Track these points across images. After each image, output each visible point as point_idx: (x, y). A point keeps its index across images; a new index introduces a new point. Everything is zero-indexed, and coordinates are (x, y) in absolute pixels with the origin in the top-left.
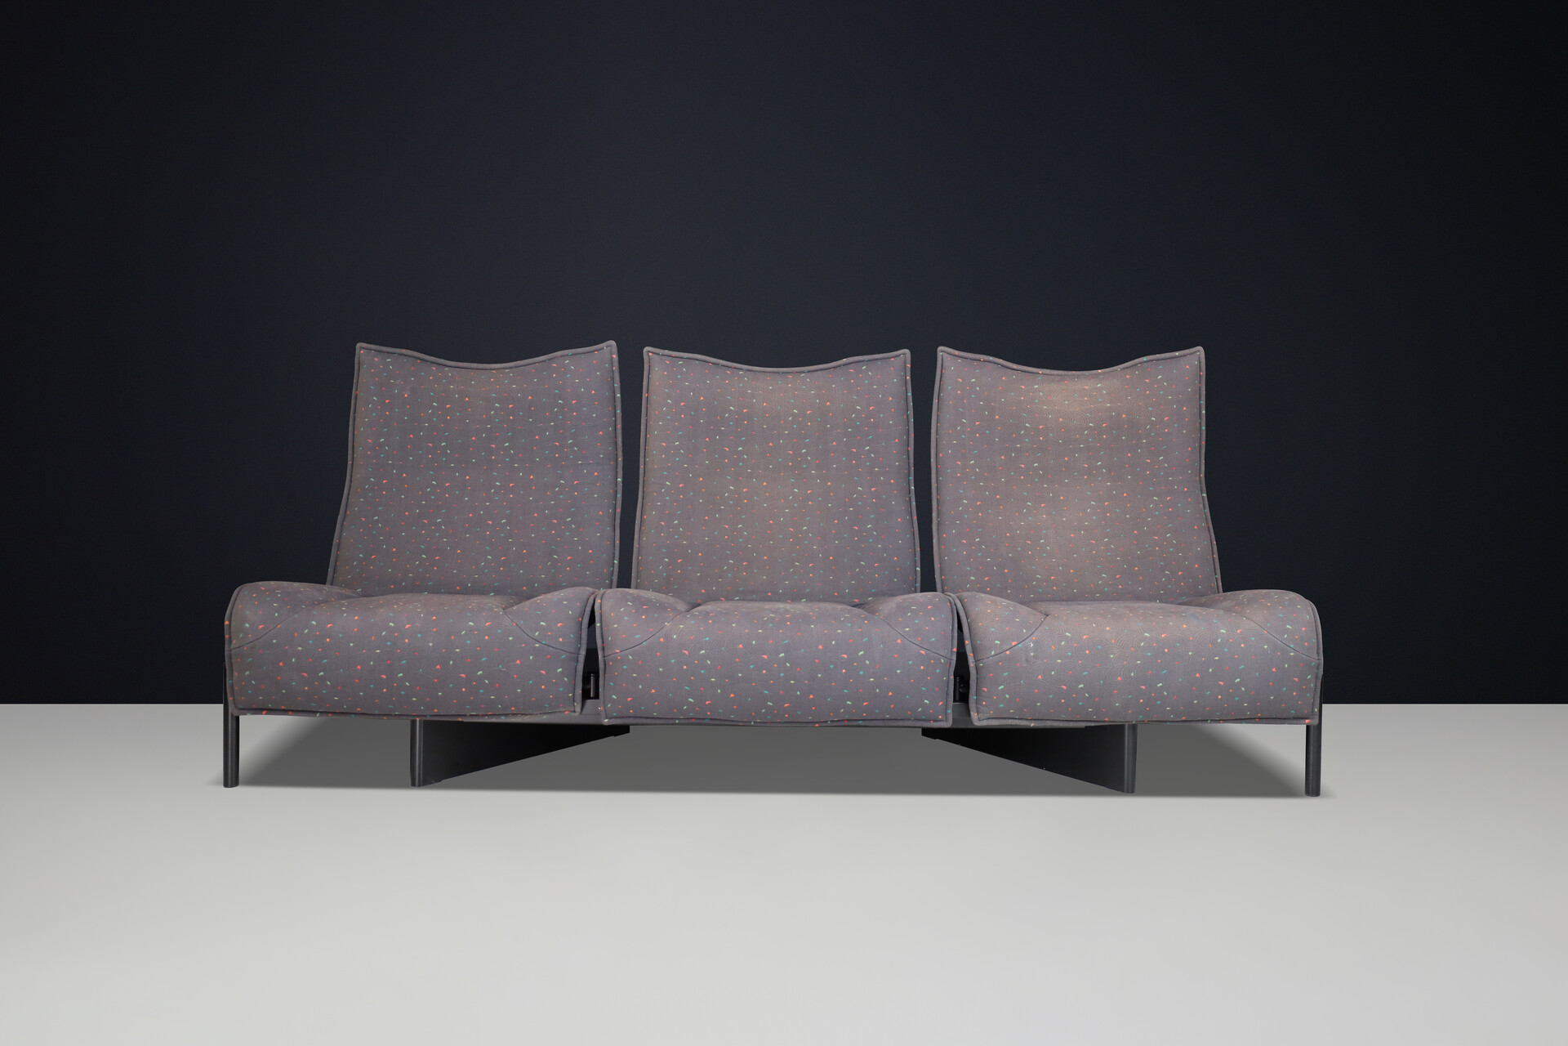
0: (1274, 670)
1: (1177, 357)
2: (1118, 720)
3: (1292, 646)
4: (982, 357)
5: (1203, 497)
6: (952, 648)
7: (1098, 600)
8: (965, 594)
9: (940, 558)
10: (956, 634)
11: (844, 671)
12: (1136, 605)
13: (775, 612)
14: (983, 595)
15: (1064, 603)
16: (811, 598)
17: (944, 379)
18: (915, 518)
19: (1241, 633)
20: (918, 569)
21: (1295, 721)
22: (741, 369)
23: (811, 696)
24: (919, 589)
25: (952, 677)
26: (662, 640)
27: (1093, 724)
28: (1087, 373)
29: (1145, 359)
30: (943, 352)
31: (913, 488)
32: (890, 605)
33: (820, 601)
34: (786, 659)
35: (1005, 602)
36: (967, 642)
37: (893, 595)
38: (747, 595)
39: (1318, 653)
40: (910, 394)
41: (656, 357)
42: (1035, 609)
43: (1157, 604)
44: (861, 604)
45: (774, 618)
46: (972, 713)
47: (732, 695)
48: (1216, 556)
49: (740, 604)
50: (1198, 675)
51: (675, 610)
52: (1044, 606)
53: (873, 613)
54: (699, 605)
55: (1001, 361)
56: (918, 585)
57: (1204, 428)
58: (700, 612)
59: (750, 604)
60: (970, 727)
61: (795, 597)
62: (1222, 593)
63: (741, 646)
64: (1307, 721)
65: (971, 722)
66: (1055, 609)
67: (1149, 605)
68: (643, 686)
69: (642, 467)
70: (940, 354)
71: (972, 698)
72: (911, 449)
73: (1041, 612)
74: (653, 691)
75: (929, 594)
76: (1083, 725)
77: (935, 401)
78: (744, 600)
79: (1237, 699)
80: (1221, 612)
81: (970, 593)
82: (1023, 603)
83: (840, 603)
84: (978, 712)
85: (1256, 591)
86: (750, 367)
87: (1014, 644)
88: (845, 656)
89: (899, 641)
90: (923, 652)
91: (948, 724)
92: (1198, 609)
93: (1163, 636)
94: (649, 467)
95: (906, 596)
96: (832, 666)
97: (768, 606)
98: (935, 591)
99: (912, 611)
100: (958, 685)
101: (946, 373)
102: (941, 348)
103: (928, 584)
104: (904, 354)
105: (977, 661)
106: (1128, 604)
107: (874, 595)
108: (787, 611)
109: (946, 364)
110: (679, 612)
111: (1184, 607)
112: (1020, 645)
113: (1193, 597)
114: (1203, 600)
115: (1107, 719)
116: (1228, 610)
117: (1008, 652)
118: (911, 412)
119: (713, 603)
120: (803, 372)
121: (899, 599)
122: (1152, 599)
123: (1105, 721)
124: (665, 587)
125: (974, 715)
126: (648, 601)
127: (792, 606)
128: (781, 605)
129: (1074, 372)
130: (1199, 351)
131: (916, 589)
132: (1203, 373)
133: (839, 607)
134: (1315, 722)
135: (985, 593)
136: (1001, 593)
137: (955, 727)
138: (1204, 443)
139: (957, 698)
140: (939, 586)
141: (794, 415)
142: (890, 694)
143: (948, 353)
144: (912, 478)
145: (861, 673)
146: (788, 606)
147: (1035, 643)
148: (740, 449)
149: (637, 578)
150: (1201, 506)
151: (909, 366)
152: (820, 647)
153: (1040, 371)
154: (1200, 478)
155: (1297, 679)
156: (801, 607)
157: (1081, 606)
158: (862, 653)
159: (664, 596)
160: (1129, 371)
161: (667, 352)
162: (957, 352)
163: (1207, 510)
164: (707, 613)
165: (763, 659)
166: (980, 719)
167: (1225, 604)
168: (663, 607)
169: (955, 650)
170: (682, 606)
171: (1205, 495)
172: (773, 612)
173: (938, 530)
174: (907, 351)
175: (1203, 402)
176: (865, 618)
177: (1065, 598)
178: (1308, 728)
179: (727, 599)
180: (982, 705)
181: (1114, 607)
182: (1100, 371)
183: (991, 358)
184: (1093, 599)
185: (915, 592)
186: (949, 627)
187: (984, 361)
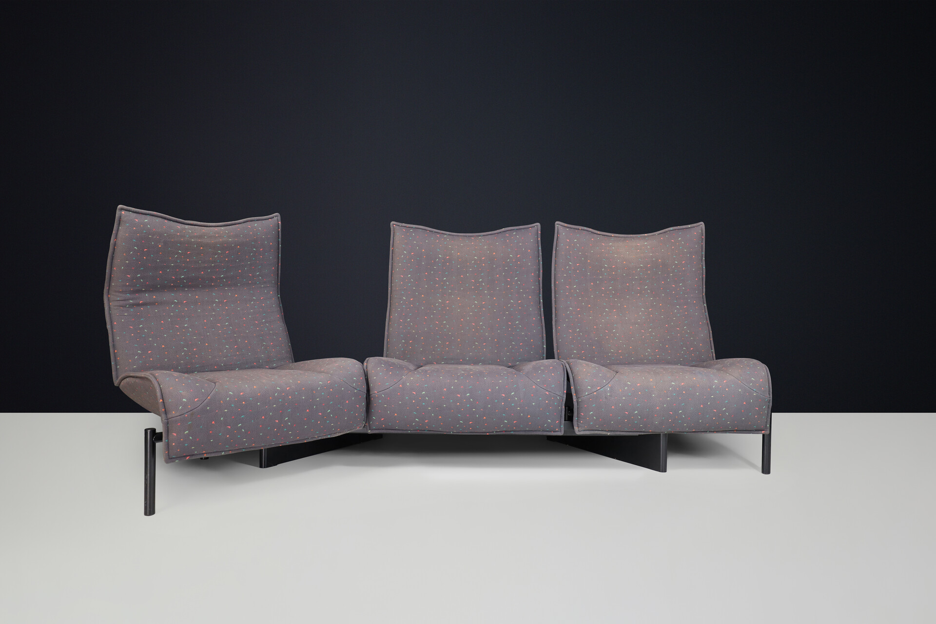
0: (744, 403)
1: (689, 228)
2: (657, 431)
3: (755, 390)
4: (580, 228)
5: (704, 306)
6: (564, 391)
7: (645, 364)
8: (571, 360)
9: (557, 340)
10: (566, 383)
11: (503, 403)
12: (667, 367)
13: (465, 370)
14: (581, 361)
15: (627, 365)
16: (484, 363)
17: (559, 239)
18: (543, 318)
19: (726, 382)
20: (545, 346)
21: (756, 432)
22: (446, 234)
23: (485, 418)
24: (545, 358)
25: (564, 407)
26: (401, 386)
27: (643, 434)
28: (639, 236)
29: (671, 228)
30: (558, 225)
31: (542, 301)
32: (529, 367)
33: (489, 364)
34: (470, 397)
35: (593, 365)
36: (572, 387)
37: (531, 361)
38: (448, 361)
39: (769, 394)
40: (540, 248)
41: (398, 227)
42: (610, 369)
43: (679, 366)
44: (513, 366)
45: (464, 374)
46: (575, 427)
47: (440, 417)
48: (712, 339)
49: (445, 366)
50: (702, 406)
51: (408, 369)
52: (615, 367)
53: (519, 371)
54: (422, 366)
55: (591, 230)
56: (545, 355)
57: (704, 267)
58: (422, 371)
59: (451, 366)
60: (573, 435)
61: (476, 363)
62: (715, 360)
63: (445, 389)
64: (763, 432)
65: (574, 432)
66: (621, 368)
67: (674, 367)
68: (390, 412)
69: (389, 289)
70: (556, 226)
71: (575, 419)
72: (541, 279)
73: (614, 371)
74: (396, 415)
75: (551, 361)
76: (637, 434)
77: (554, 252)
78: (447, 363)
79: (724, 419)
80: (715, 371)
81: (573, 360)
82: (603, 366)
83: (501, 365)
84: (578, 427)
85: (734, 359)
86: (451, 233)
87: (598, 388)
88: (504, 395)
89: (534, 387)
90: (548, 393)
91: (561, 434)
92: (702, 369)
93: (682, 384)
94: (394, 288)
95: (538, 362)
96: (496, 401)
97: (460, 367)
98: (554, 358)
99: (541, 370)
100: (567, 411)
101: (560, 236)
102: (557, 222)
103: (550, 355)
104: (537, 226)
105: (578, 398)
106: (662, 366)
107: (520, 361)
108: (471, 370)
109: (560, 231)
110: (410, 371)
111: (694, 368)
112: (602, 389)
113: (699, 362)
114: (705, 364)
115: (651, 430)
116: (719, 370)
117: (595, 393)
118: (541, 258)
119: (429, 365)
120: (480, 236)
121: (534, 363)
122: (676, 363)
123: (649, 432)
124: (402, 357)
125: (576, 428)
126: (394, 364)
127: (473, 367)
128: (468, 367)
129: (631, 235)
130: (702, 225)
131: (543, 357)
132: (704, 237)
133: (501, 367)
134: (768, 432)
135: (582, 360)
136: (591, 360)
137: (565, 435)
138: (704, 276)
139: (567, 419)
140: (556, 356)
141: (475, 260)
142: (529, 416)
143: (561, 225)
144: (541, 295)
145: (513, 405)
146: (471, 367)
147: (611, 388)
148: (445, 279)
149: (387, 351)
150: (704, 311)
151: (540, 232)
152: (490, 390)
153: (613, 235)
154: (703, 295)
155: (757, 409)
156: (479, 368)
157: (636, 367)
158: (513, 393)
159: (402, 361)
160: (662, 235)
161: (404, 224)
162: (566, 225)
163: (707, 314)
164: (426, 371)
165: (458, 397)
166: (579, 431)
167: (716, 366)
168: (401, 368)
169: (565, 392)
170: (412, 367)
171: (705, 305)
172: (463, 371)
173: (556, 324)
174: (538, 224)
175: (704, 253)
176: (515, 374)
177: (627, 363)
178: (763, 435)
179: (437, 363)
180: (580, 423)
181: (654, 368)
182: (646, 235)
183: (585, 228)
184: (643, 363)
185: (543, 359)
186: (562, 379)
187: (581, 230)
